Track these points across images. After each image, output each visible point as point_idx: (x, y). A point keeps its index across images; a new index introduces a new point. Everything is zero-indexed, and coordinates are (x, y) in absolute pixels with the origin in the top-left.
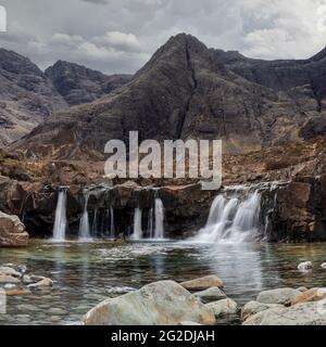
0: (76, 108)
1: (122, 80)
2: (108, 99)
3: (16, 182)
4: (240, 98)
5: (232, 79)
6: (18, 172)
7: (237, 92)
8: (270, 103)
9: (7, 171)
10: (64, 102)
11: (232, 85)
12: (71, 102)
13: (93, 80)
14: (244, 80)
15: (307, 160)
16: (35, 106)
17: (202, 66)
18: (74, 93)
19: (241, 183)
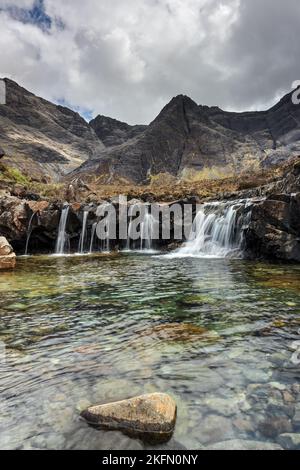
0: (110, 149)
1: (140, 128)
2: (131, 142)
3: (24, 201)
4: (219, 141)
5: (213, 127)
6: (29, 192)
7: (217, 136)
8: (240, 144)
9: (18, 191)
10: (102, 145)
11: (214, 131)
12: (107, 144)
13: (121, 129)
14: (222, 128)
15: (275, 180)
16: (83, 148)
17: (194, 118)
18: (109, 138)
19: (218, 200)
